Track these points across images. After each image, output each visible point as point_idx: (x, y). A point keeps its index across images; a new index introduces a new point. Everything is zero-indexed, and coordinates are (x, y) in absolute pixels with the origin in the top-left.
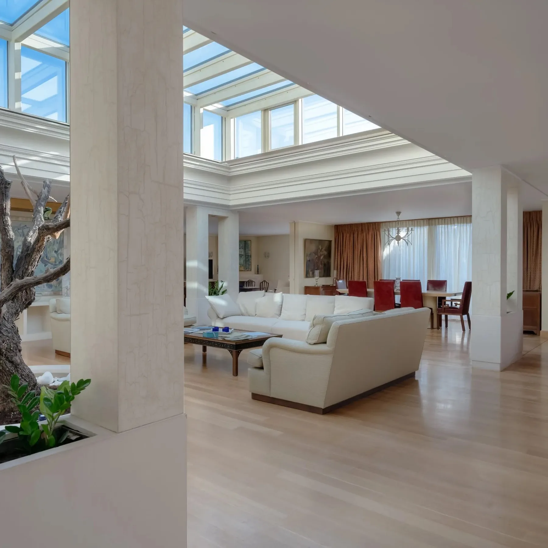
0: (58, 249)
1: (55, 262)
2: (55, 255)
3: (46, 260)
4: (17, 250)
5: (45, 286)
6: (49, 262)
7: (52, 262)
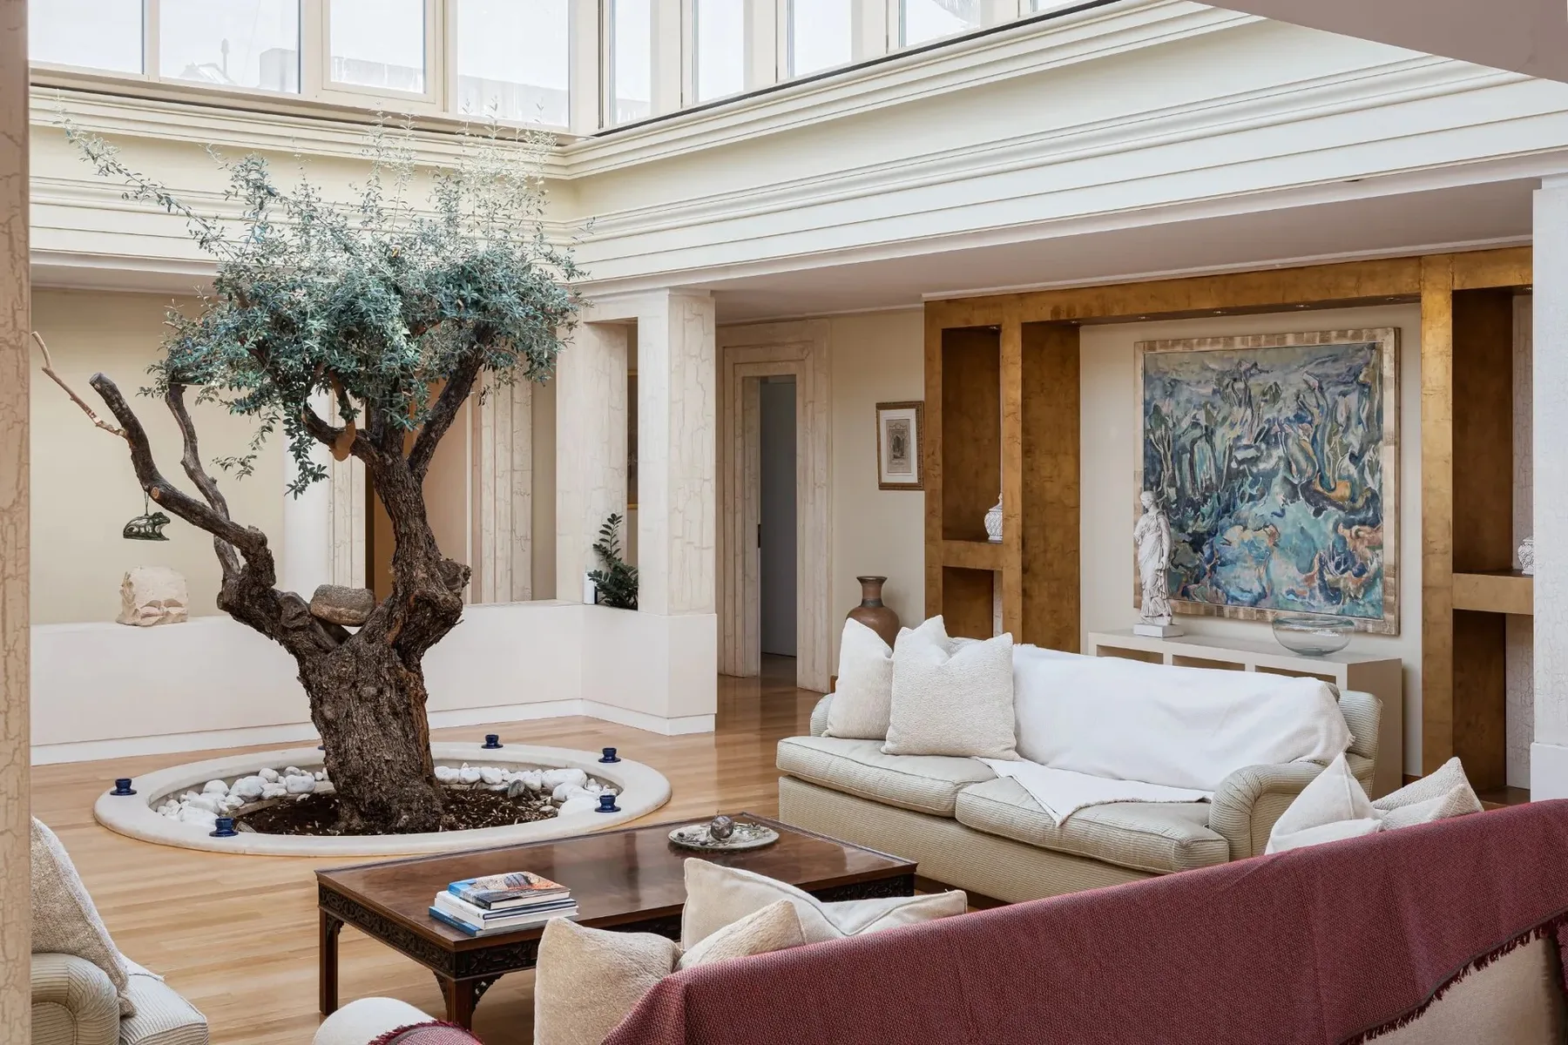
0: (1362, 445)
1: (1353, 499)
2: (1353, 470)
3: (1321, 489)
4: (1230, 454)
5: (1317, 591)
6: (1328, 499)
7: (1342, 498)
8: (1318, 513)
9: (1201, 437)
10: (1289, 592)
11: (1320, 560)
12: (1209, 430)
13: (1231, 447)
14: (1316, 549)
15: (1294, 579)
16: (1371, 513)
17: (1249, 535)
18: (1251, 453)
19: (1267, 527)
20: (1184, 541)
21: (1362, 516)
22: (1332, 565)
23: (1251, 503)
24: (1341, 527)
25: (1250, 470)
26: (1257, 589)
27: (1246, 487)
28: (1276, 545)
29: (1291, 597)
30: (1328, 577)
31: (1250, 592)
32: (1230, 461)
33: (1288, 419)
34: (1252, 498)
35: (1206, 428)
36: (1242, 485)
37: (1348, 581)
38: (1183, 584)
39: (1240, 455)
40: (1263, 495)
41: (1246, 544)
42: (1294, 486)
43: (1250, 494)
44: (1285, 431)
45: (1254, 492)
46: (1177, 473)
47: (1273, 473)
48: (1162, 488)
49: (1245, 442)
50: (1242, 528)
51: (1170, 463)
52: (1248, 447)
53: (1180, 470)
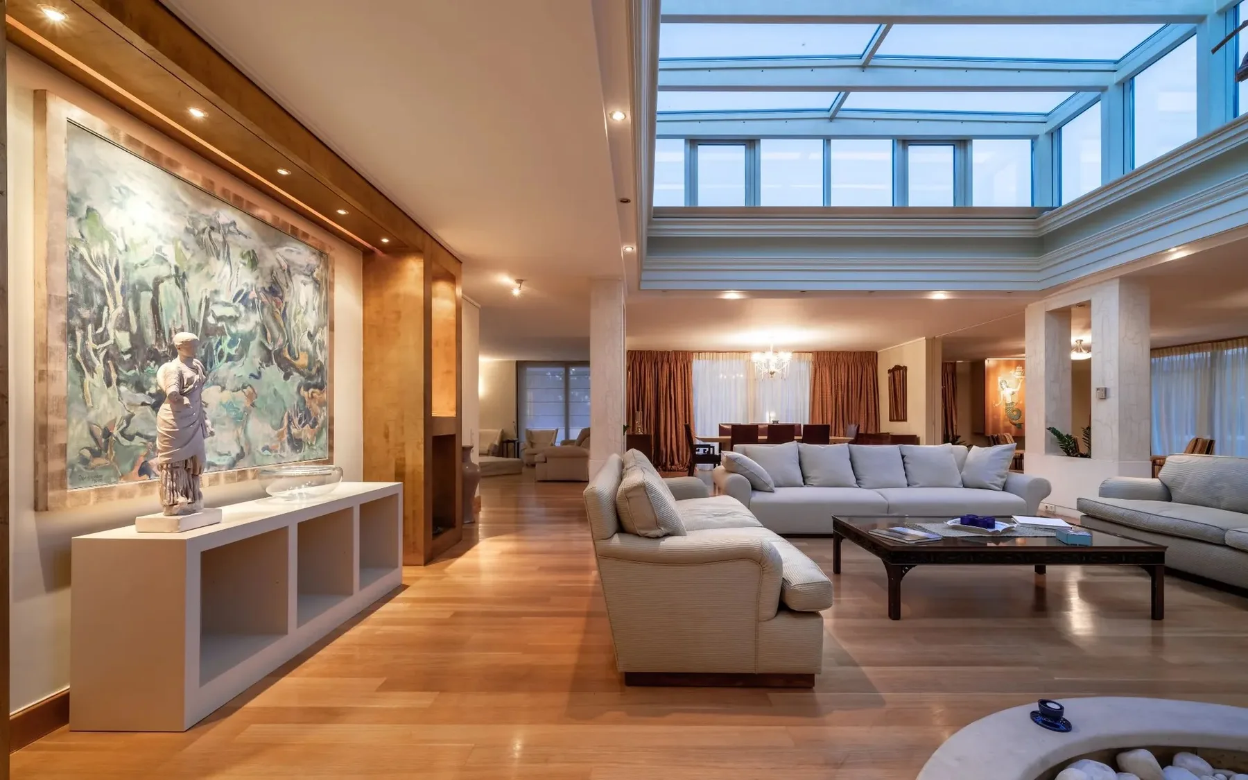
0: (315, 328)
1: (309, 368)
2: (310, 345)
3: (288, 356)
4: (207, 307)
5: (286, 444)
6: (293, 365)
7: (303, 366)
8: (286, 377)
9: (168, 277)
10: (265, 448)
11: (289, 417)
12: (181, 273)
13: (207, 300)
14: (285, 408)
15: (269, 435)
16: (320, 379)
17: (227, 396)
18: (230, 312)
19: (245, 388)
20: (143, 404)
21: (314, 381)
22: (296, 421)
23: (230, 363)
24: (302, 389)
25: (228, 329)
26: (235, 450)
27: (224, 346)
28: (253, 405)
29: (267, 452)
30: (294, 431)
31: (228, 454)
32: (206, 315)
33: (264, 288)
34: (230, 358)
35: (177, 269)
36: (220, 343)
37: (306, 433)
38: (142, 460)
39: (219, 311)
40: (241, 356)
41: (224, 406)
42: (269, 352)
43: (229, 354)
44: (261, 299)
45: (233, 352)
46: (131, 313)
47: (251, 335)
48: (105, 329)
49: (222, 298)
50: (219, 388)
51: (120, 299)
52: (227, 305)
53: (137, 310)
